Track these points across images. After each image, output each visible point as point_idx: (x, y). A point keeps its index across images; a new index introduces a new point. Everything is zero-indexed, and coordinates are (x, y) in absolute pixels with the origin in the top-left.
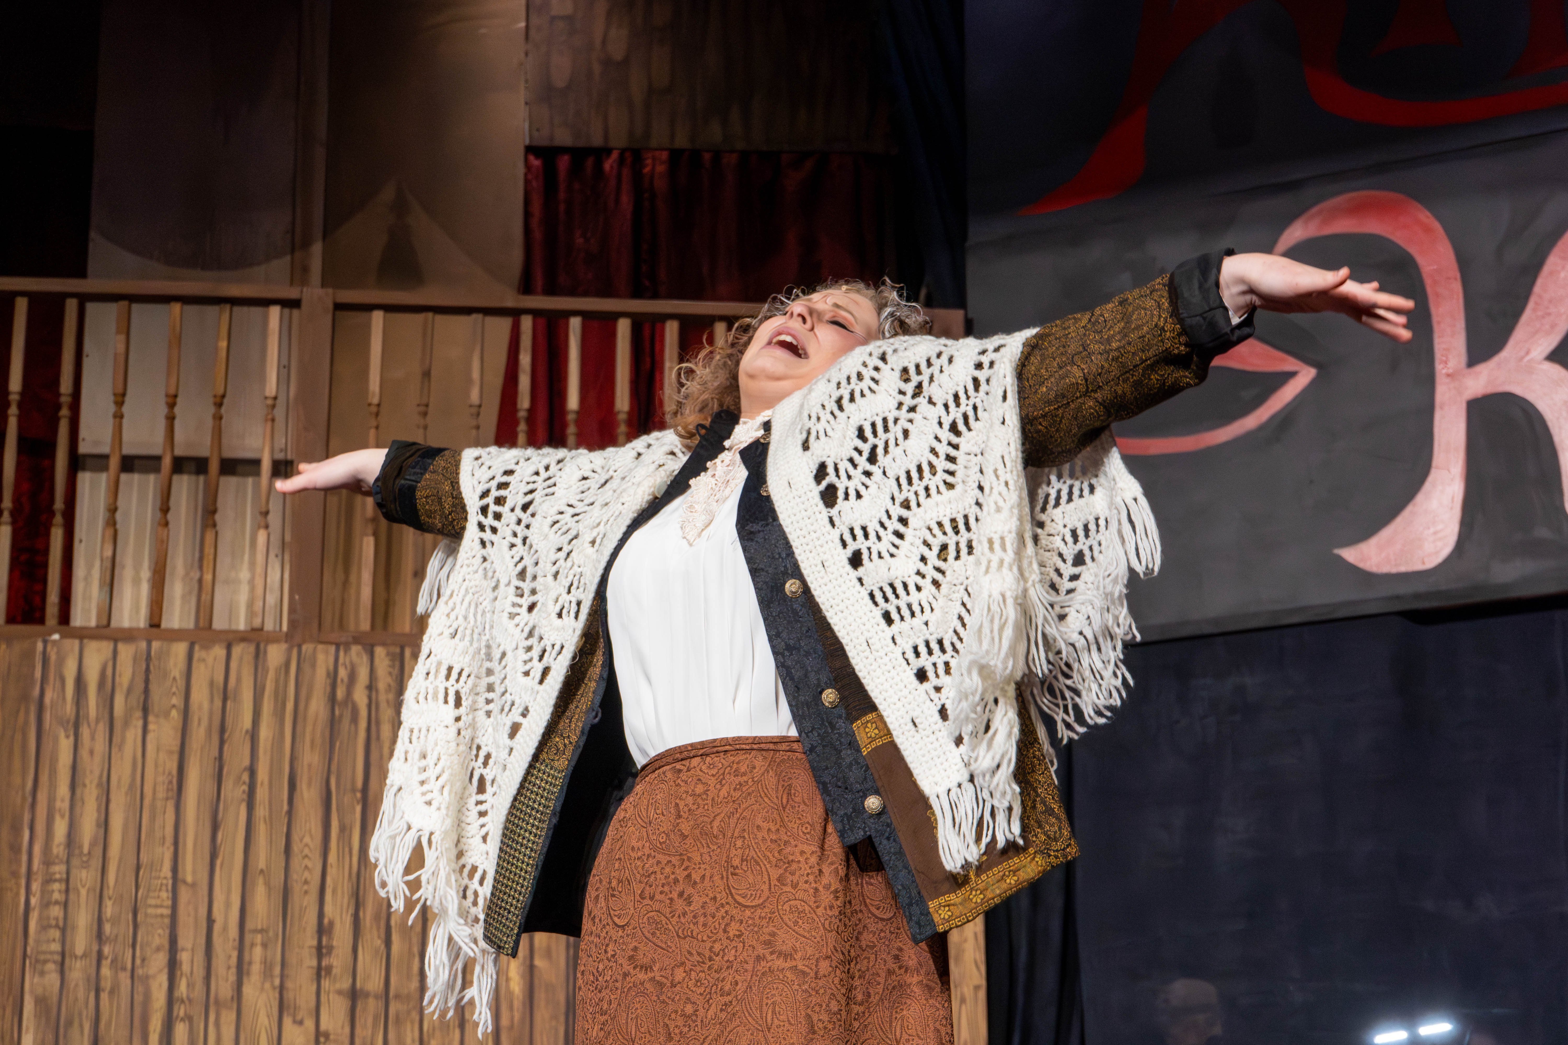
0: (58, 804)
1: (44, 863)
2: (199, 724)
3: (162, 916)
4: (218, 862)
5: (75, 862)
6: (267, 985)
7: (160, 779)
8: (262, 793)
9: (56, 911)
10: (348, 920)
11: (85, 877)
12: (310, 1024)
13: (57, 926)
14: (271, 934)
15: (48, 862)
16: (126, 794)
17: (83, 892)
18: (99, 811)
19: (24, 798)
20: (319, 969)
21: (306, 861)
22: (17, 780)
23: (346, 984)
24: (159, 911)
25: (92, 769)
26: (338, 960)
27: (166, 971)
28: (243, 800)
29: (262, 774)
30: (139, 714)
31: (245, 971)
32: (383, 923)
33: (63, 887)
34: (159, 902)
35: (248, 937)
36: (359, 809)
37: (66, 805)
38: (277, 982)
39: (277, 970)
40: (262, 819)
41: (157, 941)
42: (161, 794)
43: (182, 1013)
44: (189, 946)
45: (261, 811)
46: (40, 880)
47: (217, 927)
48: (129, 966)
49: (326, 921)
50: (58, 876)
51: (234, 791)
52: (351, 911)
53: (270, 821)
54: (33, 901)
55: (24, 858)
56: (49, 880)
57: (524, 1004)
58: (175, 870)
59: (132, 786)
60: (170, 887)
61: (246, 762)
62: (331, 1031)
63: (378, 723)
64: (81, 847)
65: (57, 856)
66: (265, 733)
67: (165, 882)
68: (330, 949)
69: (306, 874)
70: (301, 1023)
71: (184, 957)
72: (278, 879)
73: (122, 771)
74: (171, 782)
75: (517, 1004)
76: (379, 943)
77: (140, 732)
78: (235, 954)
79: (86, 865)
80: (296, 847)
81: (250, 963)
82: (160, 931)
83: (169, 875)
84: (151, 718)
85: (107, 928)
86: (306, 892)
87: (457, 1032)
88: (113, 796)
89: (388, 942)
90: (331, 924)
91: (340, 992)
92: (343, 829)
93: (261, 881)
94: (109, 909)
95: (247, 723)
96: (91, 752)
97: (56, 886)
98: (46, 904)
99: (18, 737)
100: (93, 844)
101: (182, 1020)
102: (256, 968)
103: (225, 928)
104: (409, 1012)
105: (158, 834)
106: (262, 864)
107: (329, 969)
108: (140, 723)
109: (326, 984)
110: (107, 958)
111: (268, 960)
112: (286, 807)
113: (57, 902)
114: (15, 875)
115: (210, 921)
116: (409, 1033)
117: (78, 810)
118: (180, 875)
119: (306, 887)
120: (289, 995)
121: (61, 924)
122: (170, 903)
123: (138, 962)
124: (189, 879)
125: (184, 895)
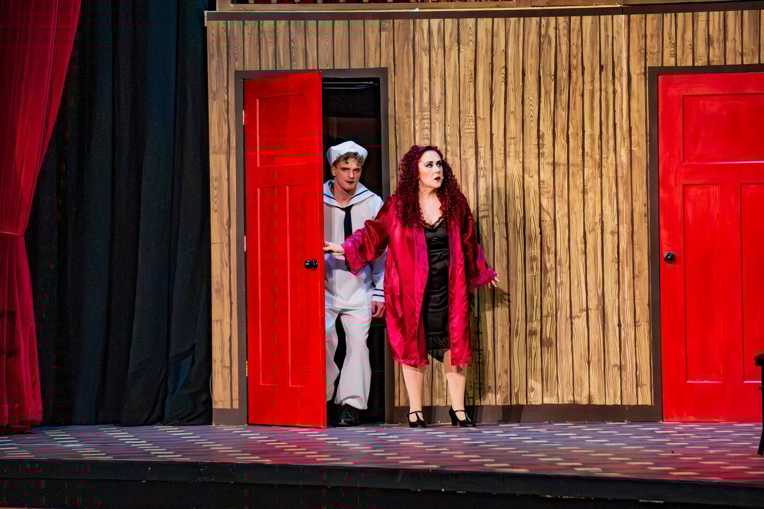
0: (424, 86)
1: (420, 111)
2: (482, 48)
3: (471, 132)
4: (493, 109)
5: (433, 110)
6: (517, 161)
7: (467, 73)
8: (511, 78)
9: (427, 132)
10: (551, 132)
11: (438, 117)
12: (536, 177)
13: (427, 138)
14: (517, 139)
15: (422, 111)
16: (453, 80)
17: (437, 123)
18: (441, 88)
19: (409, 83)
20: (539, 153)
21: (531, 107)
22: (406, 75)
23: (551, 160)
24: (470, 131)
25: (438, 70)
26: (547, 149)
27: (474, 156)
28: (503, 81)
29: (510, 70)
30: (456, 44)
31: (507, 156)
32: (565, 133)
33: (429, 122)
34: (469, 127)
35: (508, 141)
36: (553, 83)
37: (428, 85)
38: (521, 160)
39: (521, 155)
40: (511, 90)
41: (470, 144)
42: (467, 80)
43: (482, 174)
44: (483, 145)
45: (510, 86)
46: (419, 118)
47: (494, 137)
48: (459, 155)
49: (541, 133)
50: (426, 117)
51: (499, 76)
52: (552, 128)
53: (515, 91)
54: (417, 128)
55: (412, 109)
56: (422, 119)
57: (628, 166)
58: (475, 113)
59: (455, 77)
60: (474, 121)
61: (503, 65)
62: (545, 180)
63: (560, 45)
64: (435, 104)
65: (425, 108)
66: (511, 51)
67: (471, 118)
68: (543, 145)
69: (532, 113)
70: (532, 177)
71: (481, 150)
72: (519, 116)
73: (450, 70)
74: (471, 74)
75: (625, 167)
76: (564, 142)
77: (457, 52)
78: (503, 148)
79: (438, 112)
80: (526, 101)
81: (509, 152)
82: (471, 139)
83: (473, 115)
84: (461, 46)
85: (448, 138)
86: (532, 121)
87: (599, 179)
88: (447, 80)
89: (568, 142)
90: (543, 134)
91: (548, 164)
92: (546, 93)
93: (512, 116)
94: (448, 131)
95: (503, 47)
96: (437, 62)
97: (426, 121)
98: (422, 129)
99: (405, 56)
100: (440, 103)
101: (482, 177)
102: (512, 154)
103: (498, 137)
104: (578, 172)
105: (467, 97)
106: (512, 110)
107: (543, 153)
108: (457, 48)
109: (542, 160)
110: (449, 152)
111: (517, 151)
112: (521, 84)
113: (427, 128)
114: (409, 117)
115: (492, 135)
116: (578, 180)
117: (432, 88)
118: (477, 116)
119: (531, 119)
120: (526, 165)
121: (429, 137)
122: (474, 127)
123: (462, 152)
124: (482, 117)
125: (480, 123)
